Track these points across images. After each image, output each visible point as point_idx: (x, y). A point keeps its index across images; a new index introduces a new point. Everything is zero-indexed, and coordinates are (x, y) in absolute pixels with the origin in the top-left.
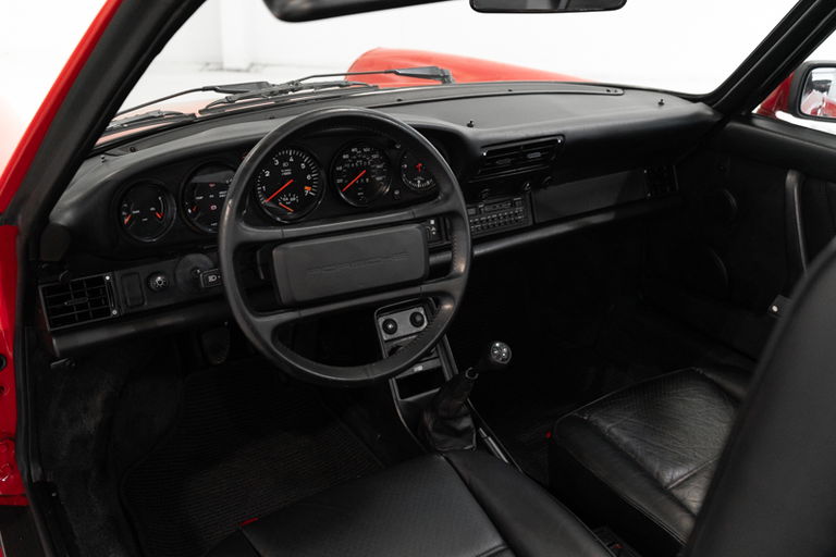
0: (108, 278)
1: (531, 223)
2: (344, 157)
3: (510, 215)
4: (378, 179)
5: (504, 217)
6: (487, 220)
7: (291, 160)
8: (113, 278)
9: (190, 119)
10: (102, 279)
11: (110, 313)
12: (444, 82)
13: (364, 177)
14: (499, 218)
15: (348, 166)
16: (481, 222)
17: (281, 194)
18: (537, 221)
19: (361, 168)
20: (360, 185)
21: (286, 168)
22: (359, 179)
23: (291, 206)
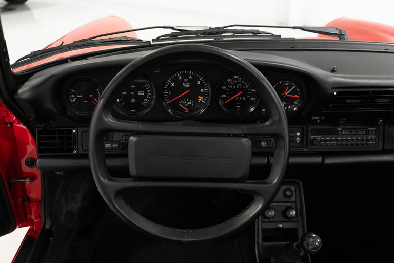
0: (74, 131)
1: (380, 148)
2: (229, 80)
3: (363, 140)
4: (252, 99)
5: (358, 140)
6: (342, 140)
7: (190, 77)
8: (77, 131)
9: (147, 44)
10: (72, 131)
11: (73, 151)
12: (340, 39)
13: (242, 95)
14: (352, 140)
15: (231, 87)
16: (336, 140)
17: (182, 98)
18: (385, 148)
19: (240, 89)
20: (238, 100)
21: (186, 82)
22: (238, 96)
23: (187, 107)
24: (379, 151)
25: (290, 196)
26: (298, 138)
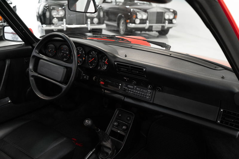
3: (144, 95)
6: (135, 92)
14: (140, 93)
15: (92, 56)
24: (150, 103)
25: (129, 120)
26: (120, 87)
